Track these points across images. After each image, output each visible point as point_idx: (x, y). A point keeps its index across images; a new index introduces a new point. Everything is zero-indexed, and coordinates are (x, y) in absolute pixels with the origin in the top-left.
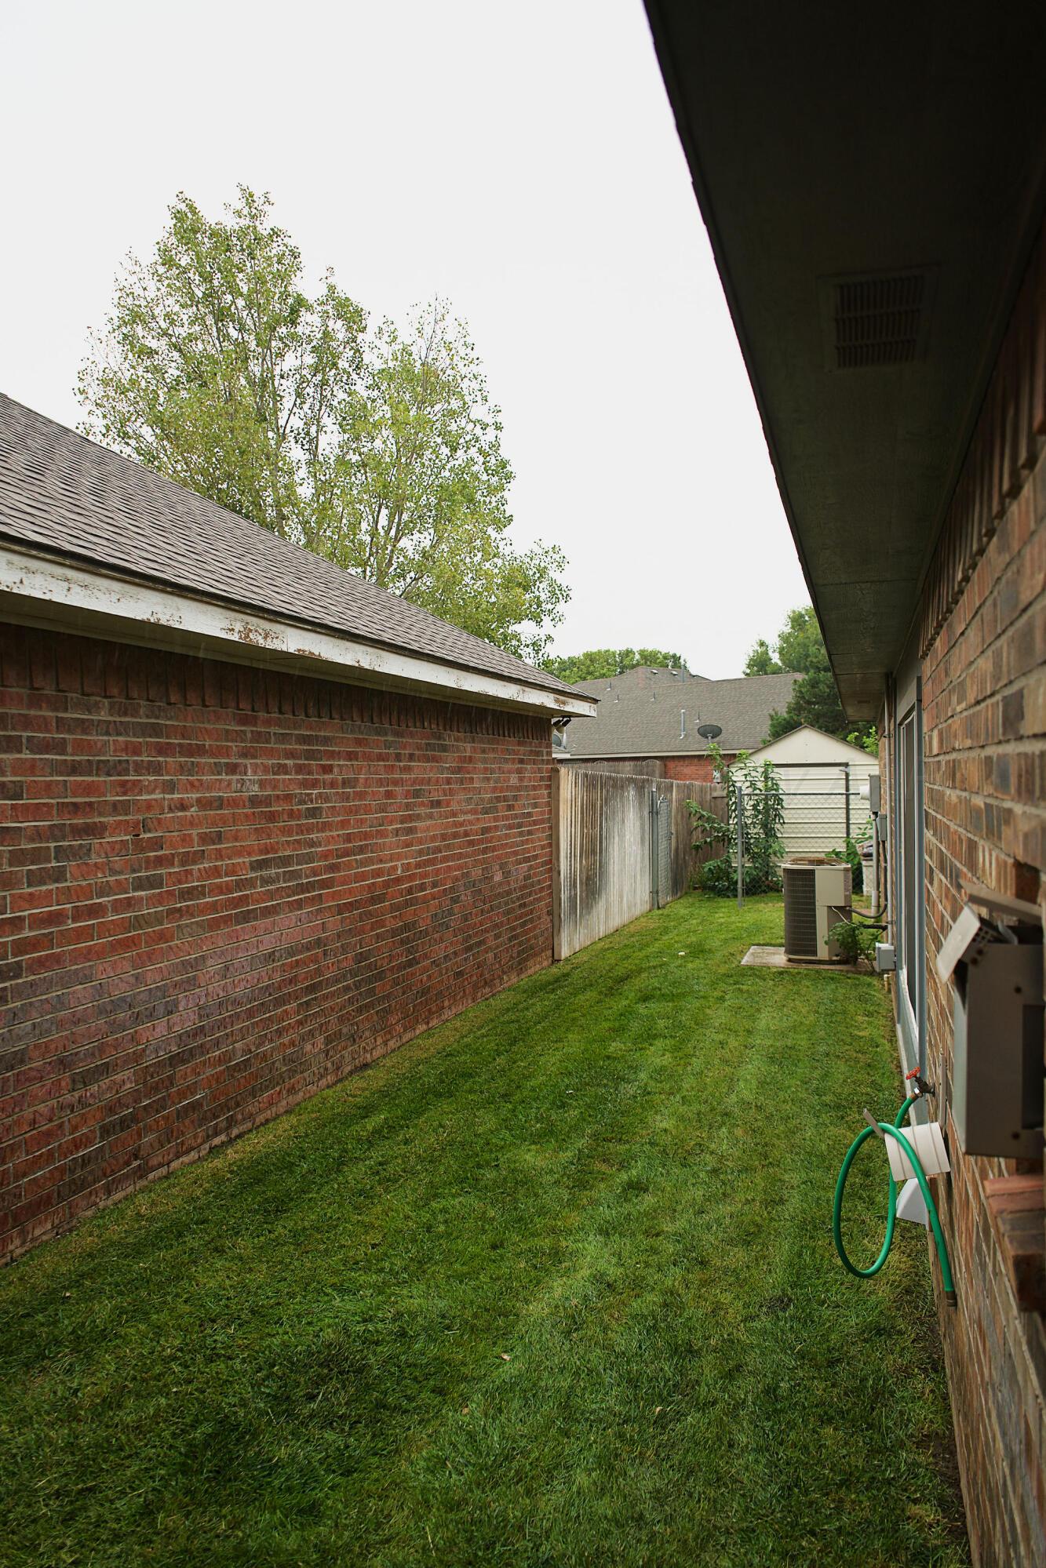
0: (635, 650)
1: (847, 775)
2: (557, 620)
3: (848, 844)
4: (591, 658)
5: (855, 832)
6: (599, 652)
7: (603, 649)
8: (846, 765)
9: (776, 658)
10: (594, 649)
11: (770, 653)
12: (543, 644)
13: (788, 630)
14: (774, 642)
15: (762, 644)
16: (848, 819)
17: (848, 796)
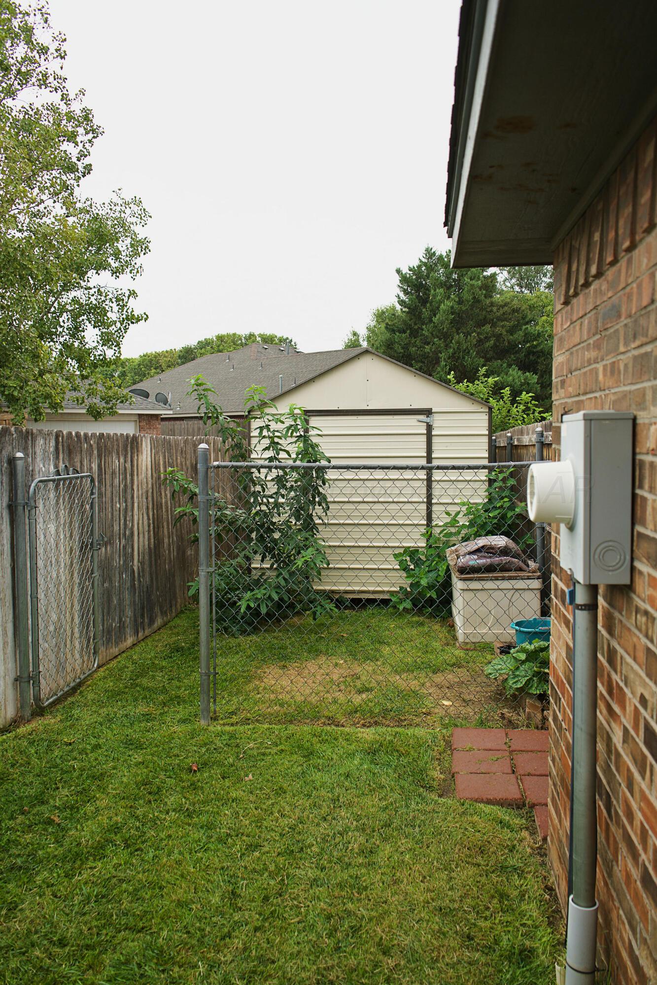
0: (256, 334)
1: (429, 428)
2: (137, 271)
3: (429, 536)
4: (221, 338)
5: (440, 519)
6: (228, 335)
7: (231, 332)
8: (428, 412)
9: (365, 344)
10: (224, 332)
11: (361, 340)
12: (126, 299)
13: (374, 323)
14: (363, 332)
15: (355, 334)
16: (429, 496)
17: (429, 470)
